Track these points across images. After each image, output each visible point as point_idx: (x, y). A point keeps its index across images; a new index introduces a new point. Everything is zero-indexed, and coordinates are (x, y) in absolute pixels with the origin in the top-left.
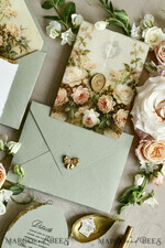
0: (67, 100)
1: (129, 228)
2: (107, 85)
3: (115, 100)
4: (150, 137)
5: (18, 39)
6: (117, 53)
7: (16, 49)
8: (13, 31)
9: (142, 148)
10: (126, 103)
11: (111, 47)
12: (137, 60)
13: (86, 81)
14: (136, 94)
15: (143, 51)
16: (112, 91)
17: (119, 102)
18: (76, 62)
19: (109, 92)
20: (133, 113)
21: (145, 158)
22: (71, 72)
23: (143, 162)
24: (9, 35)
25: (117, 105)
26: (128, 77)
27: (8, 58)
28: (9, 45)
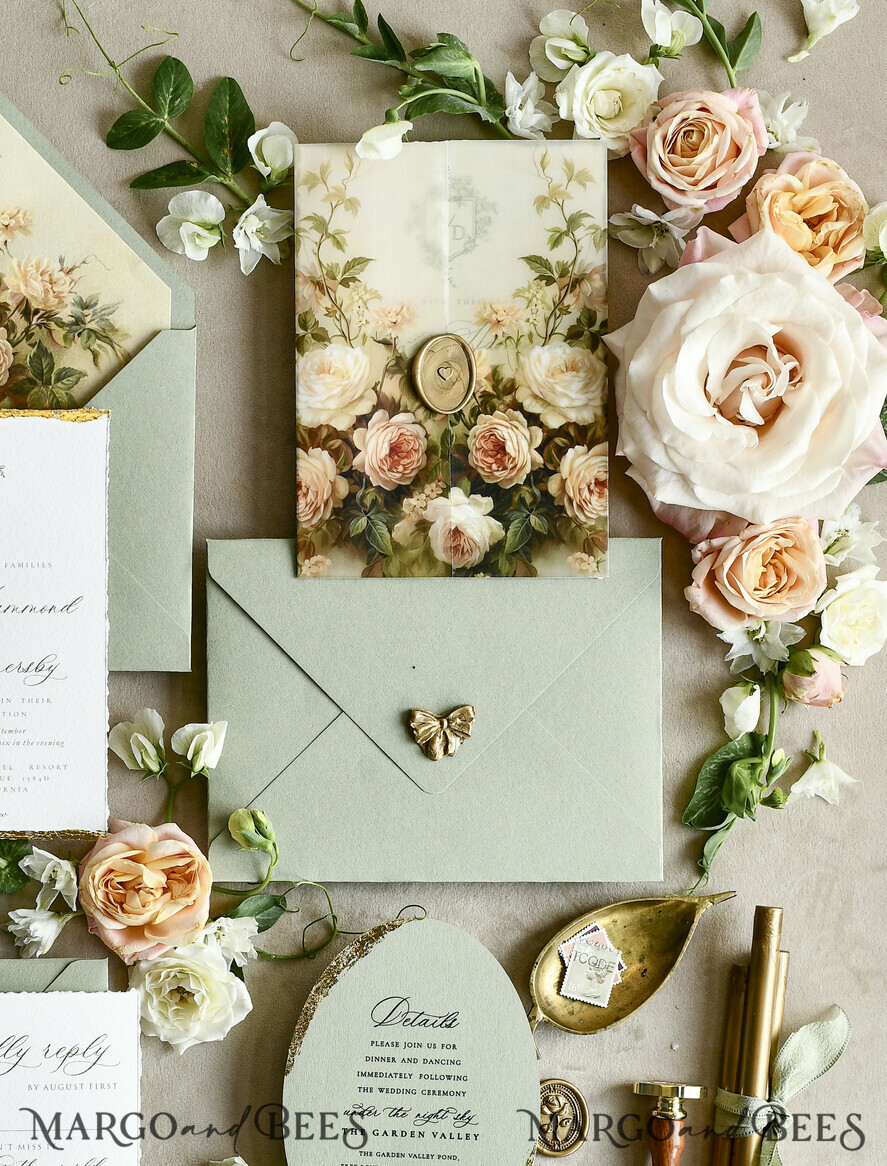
0: (343, 488)
1: (762, 916)
2: (482, 371)
3: (533, 419)
4: (728, 523)
5: (65, 315)
6: (481, 226)
7: (74, 357)
8: (35, 291)
9: (712, 577)
10: (586, 417)
11: (445, 207)
12: (573, 222)
13: (393, 388)
14: (612, 365)
15: (583, 179)
16: (512, 388)
17: (554, 422)
18: (329, 325)
19: (500, 394)
20: (627, 450)
21: (737, 613)
22: (323, 370)
23: (732, 632)
24: (27, 312)
25: (550, 435)
26: (559, 308)
27: (57, 406)
28: (42, 353)
